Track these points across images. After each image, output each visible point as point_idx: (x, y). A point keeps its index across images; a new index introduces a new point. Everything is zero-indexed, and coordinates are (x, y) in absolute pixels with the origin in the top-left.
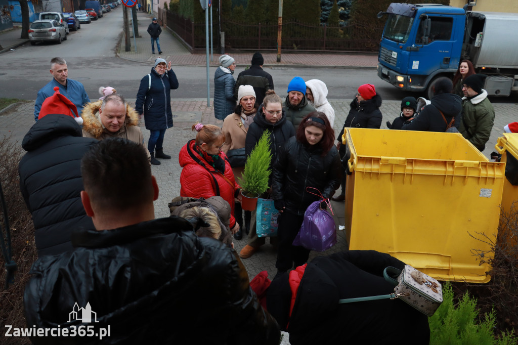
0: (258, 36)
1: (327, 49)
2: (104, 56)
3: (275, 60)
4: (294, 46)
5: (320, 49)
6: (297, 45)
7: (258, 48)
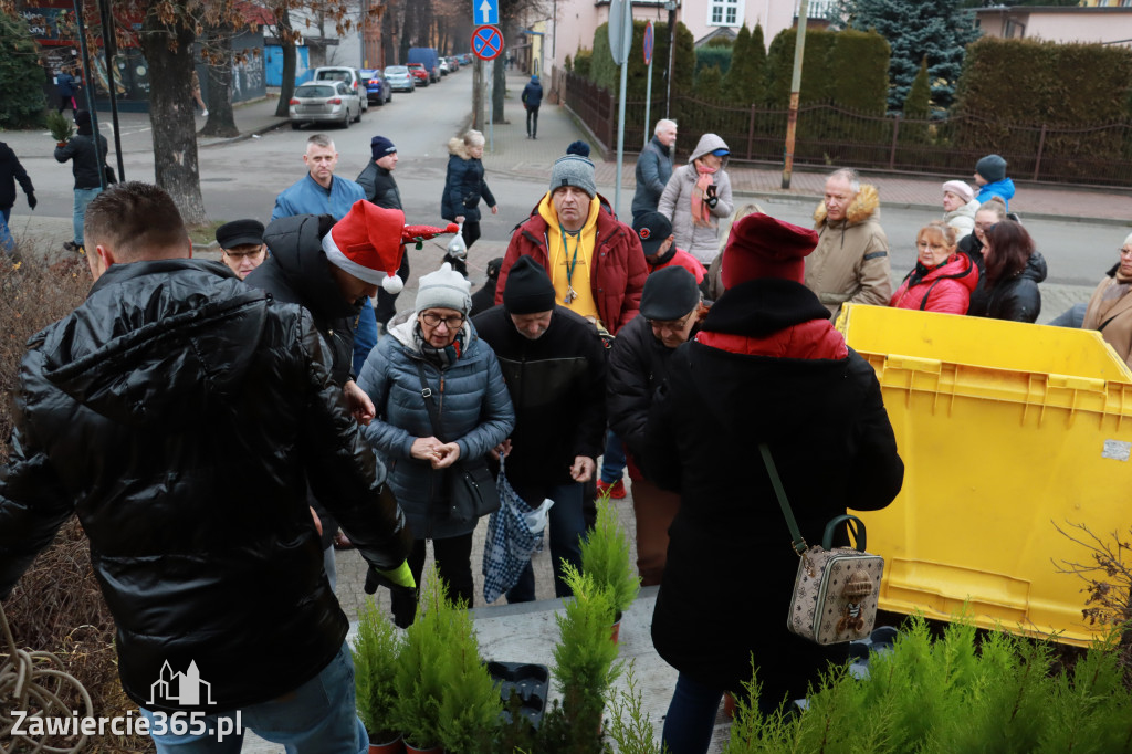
0: (747, 131)
1: (897, 168)
2: (426, 155)
3: (779, 184)
4: (827, 158)
5: (882, 167)
6: (832, 156)
7: (745, 157)
